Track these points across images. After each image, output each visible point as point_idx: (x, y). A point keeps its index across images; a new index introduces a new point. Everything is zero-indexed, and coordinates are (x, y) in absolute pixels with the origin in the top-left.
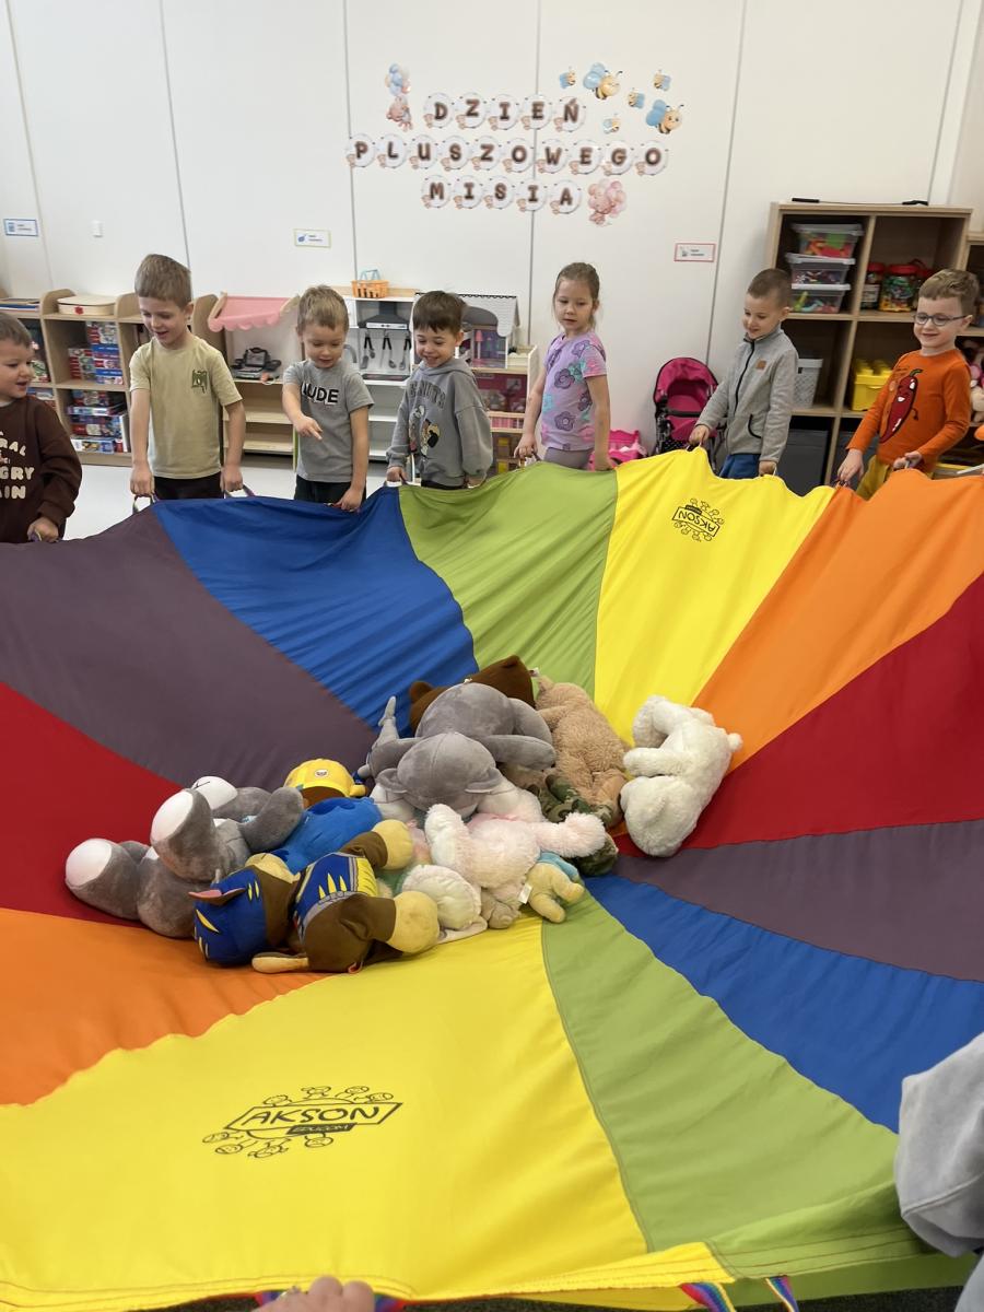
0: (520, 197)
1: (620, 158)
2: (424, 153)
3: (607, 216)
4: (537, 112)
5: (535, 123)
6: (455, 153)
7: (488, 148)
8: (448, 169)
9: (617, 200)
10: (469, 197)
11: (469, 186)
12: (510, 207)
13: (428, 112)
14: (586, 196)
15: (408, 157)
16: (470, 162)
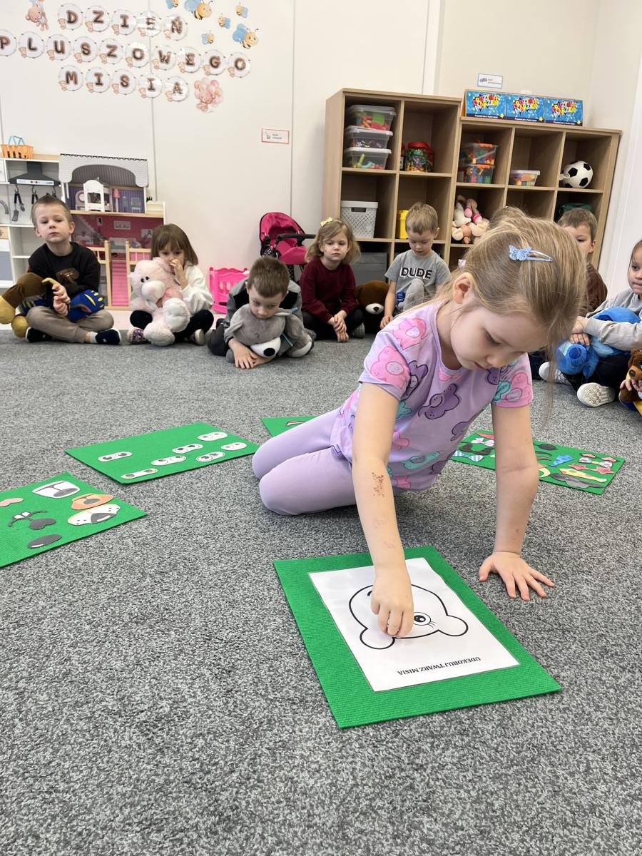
0: (140, 87)
1: (216, 63)
2: (59, 48)
3: (209, 105)
4: (150, 23)
5: (148, 32)
6: (86, 50)
7: (113, 48)
8: (80, 61)
9: (216, 94)
10: (99, 83)
12: (133, 93)
13: (61, 17)
14: (193, 90)
15: (46, 51)
16: (98, 57)
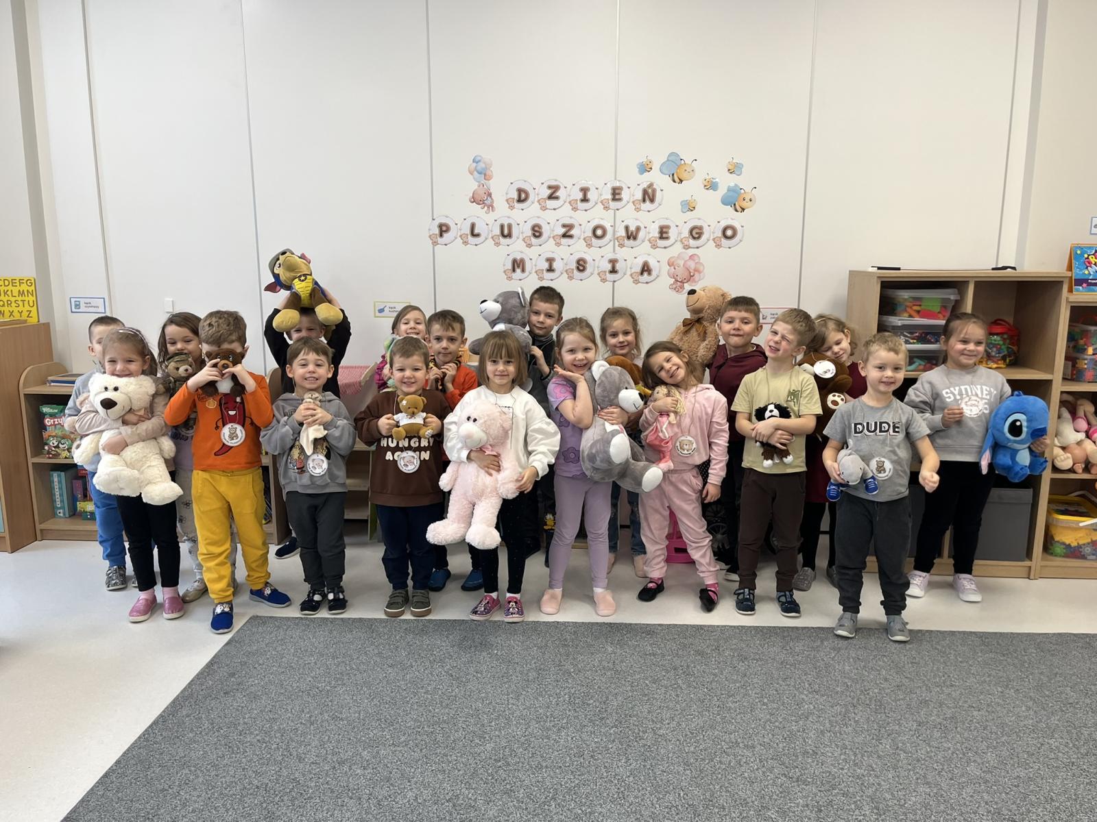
0: (600, 270)
1: (697, 233)
2: (506, 232)
3: (686, 286)
4: (616, 194)
5: (613, 205)
6: (537, 232)
7: (569, 227)
8: (529, 246)
9: (696, 270)
10: (551, 269)
11: (550, 261)
13: (510, 196)
14: (666, 267)
15: (490, 236)
16: (551, 239)
